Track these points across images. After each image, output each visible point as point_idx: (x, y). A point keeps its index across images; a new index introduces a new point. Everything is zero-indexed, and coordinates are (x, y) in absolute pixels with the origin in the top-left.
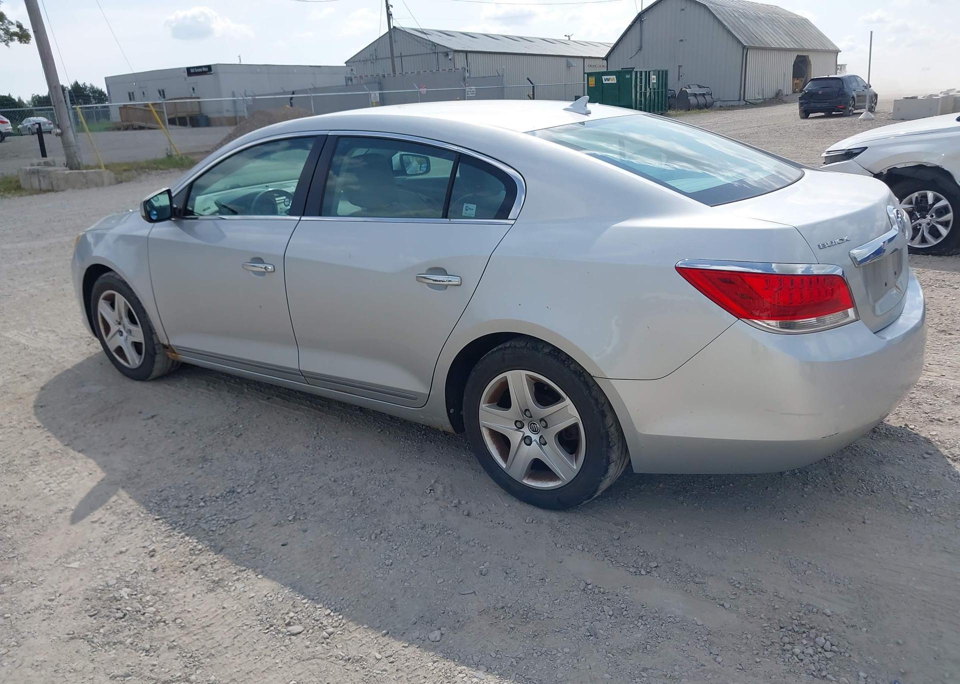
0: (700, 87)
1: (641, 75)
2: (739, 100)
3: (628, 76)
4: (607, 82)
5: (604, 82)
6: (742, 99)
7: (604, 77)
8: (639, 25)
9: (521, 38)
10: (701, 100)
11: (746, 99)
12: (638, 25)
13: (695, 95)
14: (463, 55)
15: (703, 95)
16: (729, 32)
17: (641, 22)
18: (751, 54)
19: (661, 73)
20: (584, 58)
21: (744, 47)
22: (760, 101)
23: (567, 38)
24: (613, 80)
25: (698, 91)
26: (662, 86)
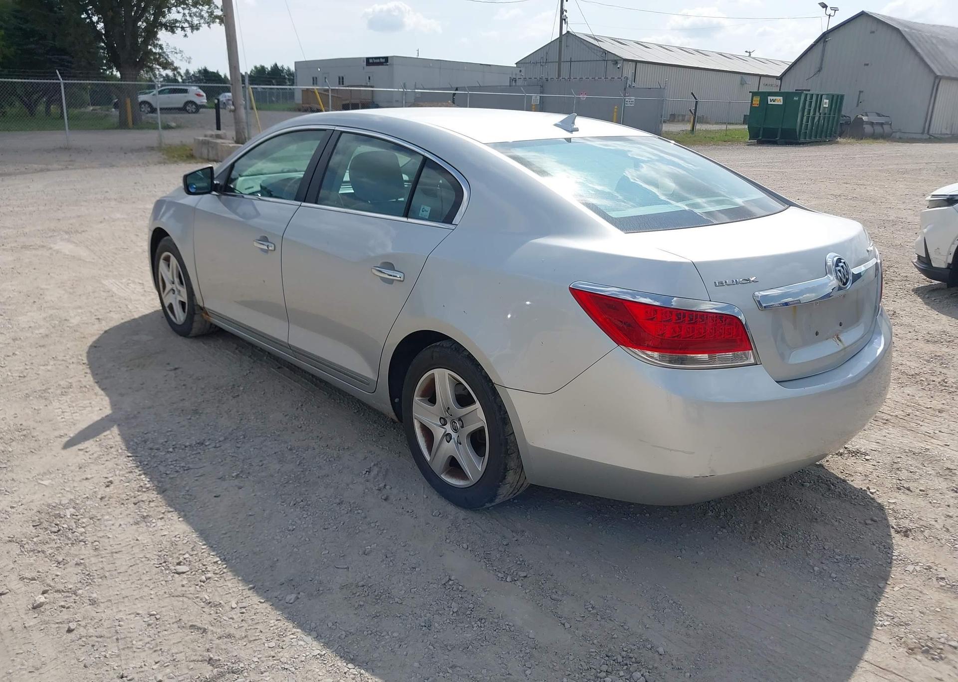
0: (879, 115)
1: (811, 98)
2: (923, 133)
3: (796, 99)
4: (772, 103)
5: (769, 103)
6: (926, 132)
7: (769, 98)
8: (822, 44)
9: (697, 51)
10: (878, 129)
11: (931, 132)
12: (820, 45)
13: (872, 124)
14: (633, 65)
15: (882, 124)
16: (922, 59)
17: (825, 42)
18: (943, 86)
19: (835, 98)
20: (760, 76)
21: (936, 77)
22: (946, 136)
23: (748, 54)
24: (779, 100)
25: (876, 119)
26: (835, 110)
